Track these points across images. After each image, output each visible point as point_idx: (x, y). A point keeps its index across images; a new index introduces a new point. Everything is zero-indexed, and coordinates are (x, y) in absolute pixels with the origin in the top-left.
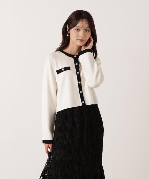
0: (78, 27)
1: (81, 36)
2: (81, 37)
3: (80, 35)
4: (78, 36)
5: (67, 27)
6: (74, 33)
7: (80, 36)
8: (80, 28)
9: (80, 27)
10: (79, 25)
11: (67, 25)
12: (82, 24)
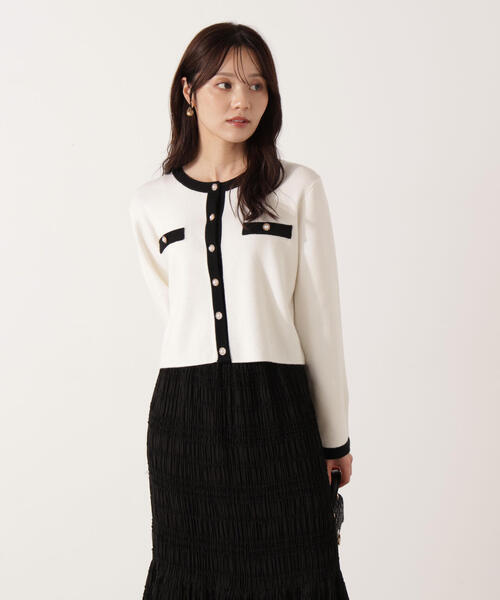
0: (224, 74)
1: (239, 104)
2: (237, 108)
3: (236, 102)
4: (228, 107)
5: (186, 86)
6: (211, 97)
7: (236, 105)
8: (232, 80)
9: (231, 75)
10: (228, 67)
11: (184, 79)
12: (237, 65)
